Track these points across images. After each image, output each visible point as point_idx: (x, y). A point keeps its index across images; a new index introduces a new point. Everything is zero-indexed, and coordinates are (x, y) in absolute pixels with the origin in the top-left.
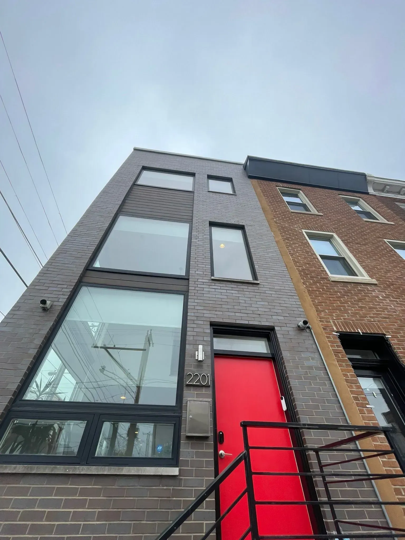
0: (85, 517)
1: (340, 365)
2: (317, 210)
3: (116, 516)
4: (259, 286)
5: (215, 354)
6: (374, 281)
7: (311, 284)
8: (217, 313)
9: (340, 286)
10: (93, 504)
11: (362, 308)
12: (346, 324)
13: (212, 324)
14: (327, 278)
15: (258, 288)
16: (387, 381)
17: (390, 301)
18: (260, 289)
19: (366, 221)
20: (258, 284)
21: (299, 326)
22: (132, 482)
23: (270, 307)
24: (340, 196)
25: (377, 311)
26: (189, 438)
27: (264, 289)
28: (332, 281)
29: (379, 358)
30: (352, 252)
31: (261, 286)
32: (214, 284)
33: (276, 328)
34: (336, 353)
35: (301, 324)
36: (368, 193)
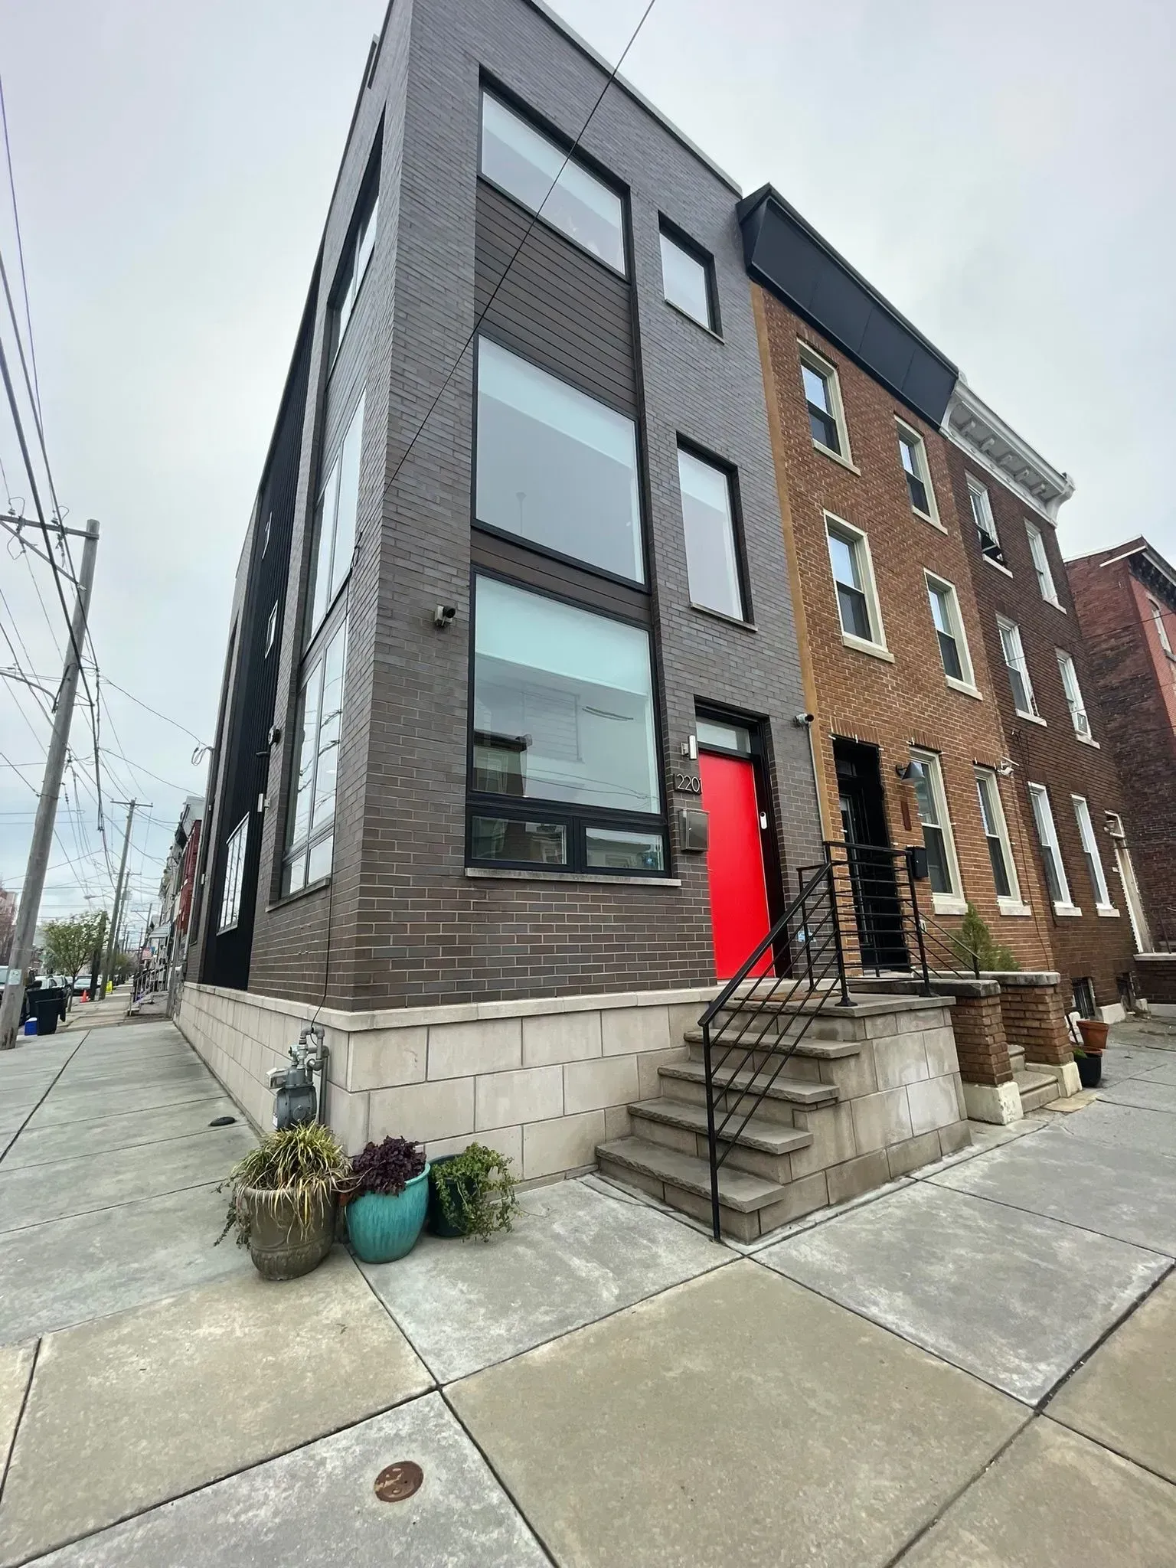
0: (604, 919)
1: (828, 781)
2: (853, 456)
3: (630, 919)
4: (754, 636)
5: (700, 749)
6: (891, 658)
7: (818, 646)
8: (702, 680)
9: (852, 658)
10: (606, 909)
11: (867, 700)
12: (845, 725)
13: (698, 700)
14: (837, 639)
15: (752, 641)
16: (854, 806)
17: (898, 695)
18: (757, 643)
19: (914, 514)
20: (754, 632)
21: (797, 720)
22: (640, 891)
23: (766, 681)
24: (896, 418)
25: (881, 709)
26: (684, 852)
27: (762, 645)
28: (844, 646)
29: (855, 775)
30: (879, 589)
31: (759, 638)
32: (694, 619)
33: (771, 719)
34: (827, 763)
35: (802, 717)
36: (936, 428)
